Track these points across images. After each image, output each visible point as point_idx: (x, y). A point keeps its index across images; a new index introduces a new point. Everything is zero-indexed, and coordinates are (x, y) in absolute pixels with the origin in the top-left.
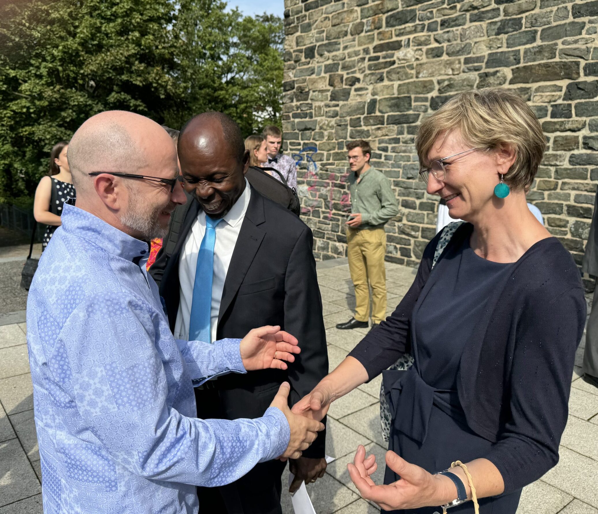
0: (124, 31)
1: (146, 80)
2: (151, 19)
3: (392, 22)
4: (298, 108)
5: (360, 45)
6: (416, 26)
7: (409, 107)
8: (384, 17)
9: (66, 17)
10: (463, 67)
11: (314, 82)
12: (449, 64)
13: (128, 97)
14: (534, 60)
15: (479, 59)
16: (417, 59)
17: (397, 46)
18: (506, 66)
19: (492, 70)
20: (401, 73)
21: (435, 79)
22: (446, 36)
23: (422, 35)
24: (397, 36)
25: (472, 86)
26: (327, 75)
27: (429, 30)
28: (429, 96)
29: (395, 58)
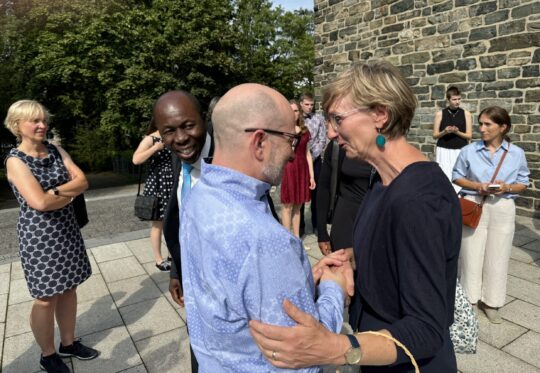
0: (198, 27)
1: (214, 62)
2: (217, 18)
3: (396, 9)
4: (326, 77)
5: (371, 28)
6: (413, 12)
7: (411, 73)
8: (389, 7)
9: (156, 19)
10: (451, 41)
11: (337, 57)
12: (440, 39)
13: (202, 75)
14: (507, 33)
15: (464, 35)
16: (416, 37)
17: (400, 28)
18: (485, 38)
19: (474, 42)
20: (403, 48)
21: (430, 52)
22: (437, 18)
23: (418, 19)
24: (399, 20)
25: (459, 56)
26: (347, 52)
27: (424, 14)
28: (426, 64)
29: (399, 37)
